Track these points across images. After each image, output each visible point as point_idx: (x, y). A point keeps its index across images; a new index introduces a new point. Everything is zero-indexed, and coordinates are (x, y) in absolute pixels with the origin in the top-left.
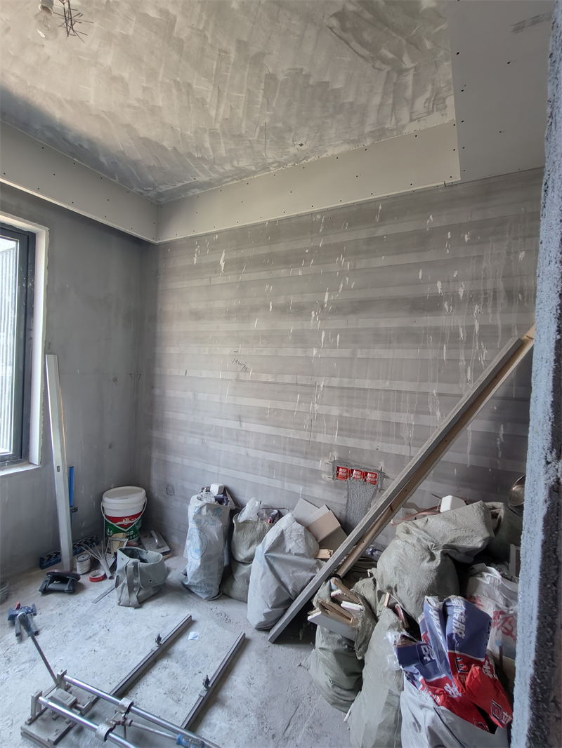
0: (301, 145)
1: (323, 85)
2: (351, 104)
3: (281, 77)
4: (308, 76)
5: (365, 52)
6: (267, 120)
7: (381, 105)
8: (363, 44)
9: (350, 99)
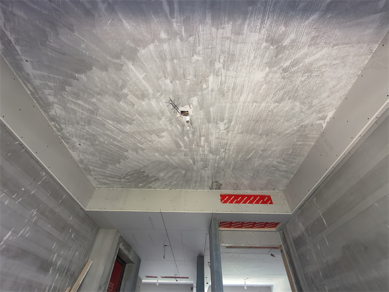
0: (80, 144)
1: (119, 162)
2: (108, 167)
3: (126, 153)
4: (124, 160)
5: (130, 174)
6: (101, 140)
7: (105, 173)
8: (133, 174)
9: (110, 166)
